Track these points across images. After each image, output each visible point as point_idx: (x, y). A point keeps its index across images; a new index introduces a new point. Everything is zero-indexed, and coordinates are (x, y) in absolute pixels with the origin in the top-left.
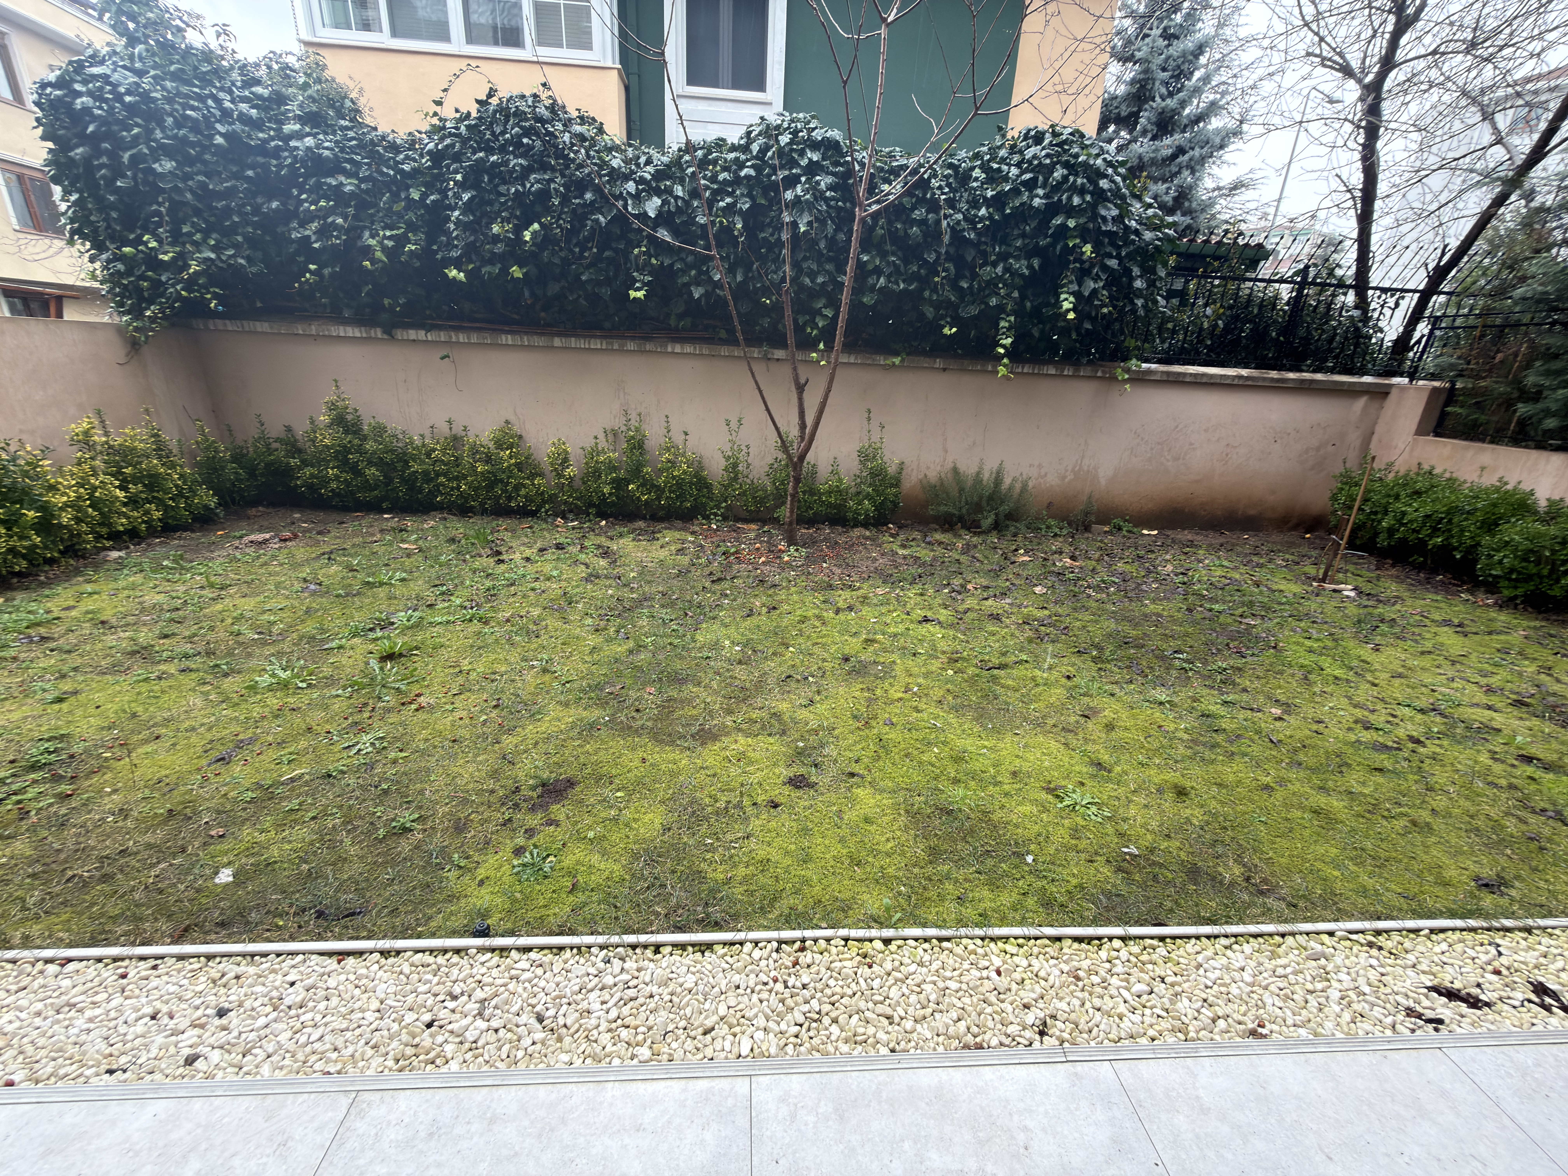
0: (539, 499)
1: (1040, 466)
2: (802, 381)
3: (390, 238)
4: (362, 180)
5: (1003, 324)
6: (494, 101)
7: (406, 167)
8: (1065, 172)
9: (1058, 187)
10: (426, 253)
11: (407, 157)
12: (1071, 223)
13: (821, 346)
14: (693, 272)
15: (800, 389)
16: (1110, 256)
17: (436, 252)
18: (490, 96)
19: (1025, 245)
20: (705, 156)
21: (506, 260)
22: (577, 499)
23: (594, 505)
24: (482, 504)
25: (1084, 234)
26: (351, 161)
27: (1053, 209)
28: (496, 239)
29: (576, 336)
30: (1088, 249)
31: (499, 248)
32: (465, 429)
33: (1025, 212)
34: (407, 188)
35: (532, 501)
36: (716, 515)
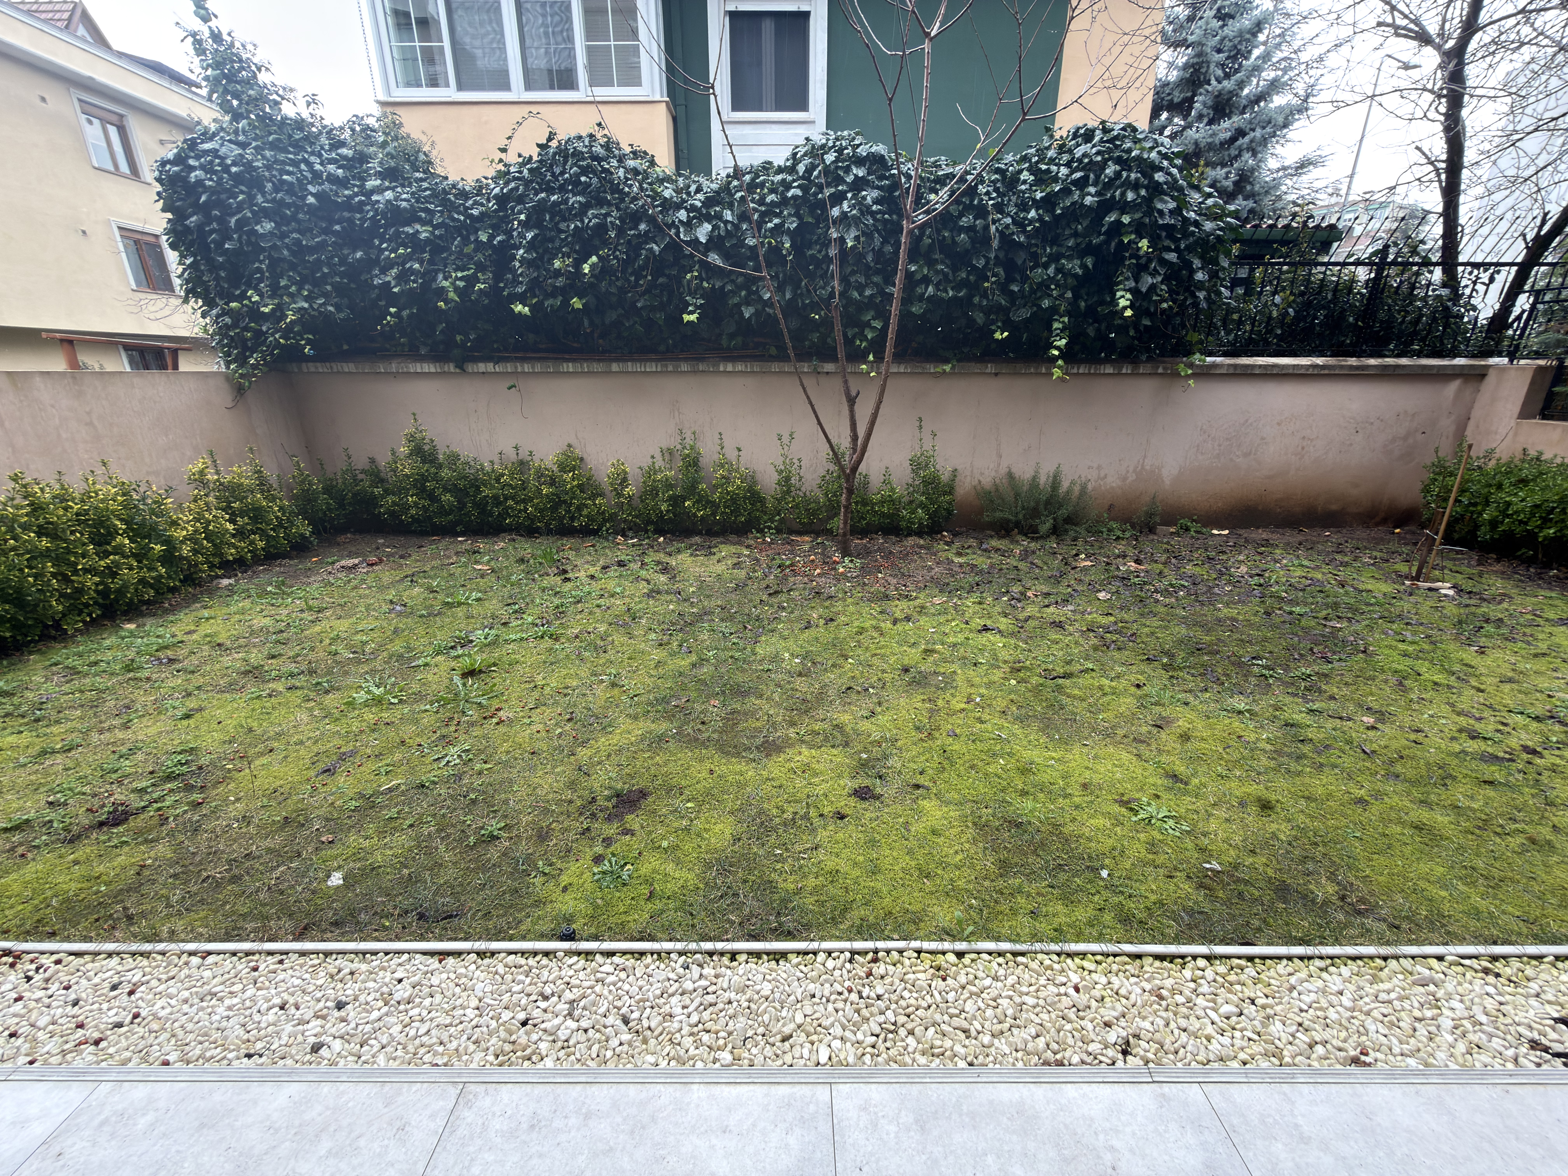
0: (600, 518)
1: (1099, 468)
2: (854, 394)
3: (461, 279)
4: (435, 227)
5: (1056, 325)
6: (554, 144)
7: (475, 212)
8: (1118, 168)
9: (1110, 184)
10: (494, 291)
11: (476, 203)
12: (1126, 219)
13: (871, 358)
14: (743, 293)
15: (852, 401)
16: (1169, 250)
17: (503, 289)
18: (550, 139)
19: (1078, 245)
20: (753, 180)
21: (566, 293)
22: (636, 517)
23: (652, 523)
24: (547, 525)
25: (1139, 229)
26: (426, 210)
27: (1105, 206)
28: (558, 273)
29: (633, 360)
30: (1144, 244)
31: (560, 282)
32: (531, 454)
33: (1076, 211)
34: (476, 231)
35: (593, 520)
36: (770, 528)
